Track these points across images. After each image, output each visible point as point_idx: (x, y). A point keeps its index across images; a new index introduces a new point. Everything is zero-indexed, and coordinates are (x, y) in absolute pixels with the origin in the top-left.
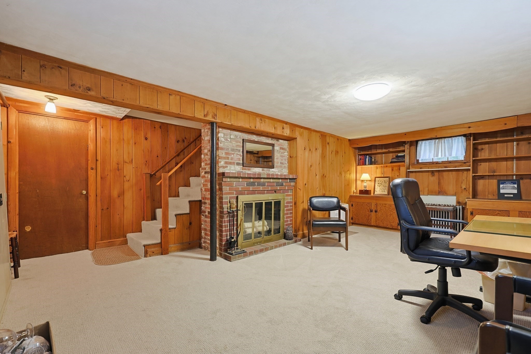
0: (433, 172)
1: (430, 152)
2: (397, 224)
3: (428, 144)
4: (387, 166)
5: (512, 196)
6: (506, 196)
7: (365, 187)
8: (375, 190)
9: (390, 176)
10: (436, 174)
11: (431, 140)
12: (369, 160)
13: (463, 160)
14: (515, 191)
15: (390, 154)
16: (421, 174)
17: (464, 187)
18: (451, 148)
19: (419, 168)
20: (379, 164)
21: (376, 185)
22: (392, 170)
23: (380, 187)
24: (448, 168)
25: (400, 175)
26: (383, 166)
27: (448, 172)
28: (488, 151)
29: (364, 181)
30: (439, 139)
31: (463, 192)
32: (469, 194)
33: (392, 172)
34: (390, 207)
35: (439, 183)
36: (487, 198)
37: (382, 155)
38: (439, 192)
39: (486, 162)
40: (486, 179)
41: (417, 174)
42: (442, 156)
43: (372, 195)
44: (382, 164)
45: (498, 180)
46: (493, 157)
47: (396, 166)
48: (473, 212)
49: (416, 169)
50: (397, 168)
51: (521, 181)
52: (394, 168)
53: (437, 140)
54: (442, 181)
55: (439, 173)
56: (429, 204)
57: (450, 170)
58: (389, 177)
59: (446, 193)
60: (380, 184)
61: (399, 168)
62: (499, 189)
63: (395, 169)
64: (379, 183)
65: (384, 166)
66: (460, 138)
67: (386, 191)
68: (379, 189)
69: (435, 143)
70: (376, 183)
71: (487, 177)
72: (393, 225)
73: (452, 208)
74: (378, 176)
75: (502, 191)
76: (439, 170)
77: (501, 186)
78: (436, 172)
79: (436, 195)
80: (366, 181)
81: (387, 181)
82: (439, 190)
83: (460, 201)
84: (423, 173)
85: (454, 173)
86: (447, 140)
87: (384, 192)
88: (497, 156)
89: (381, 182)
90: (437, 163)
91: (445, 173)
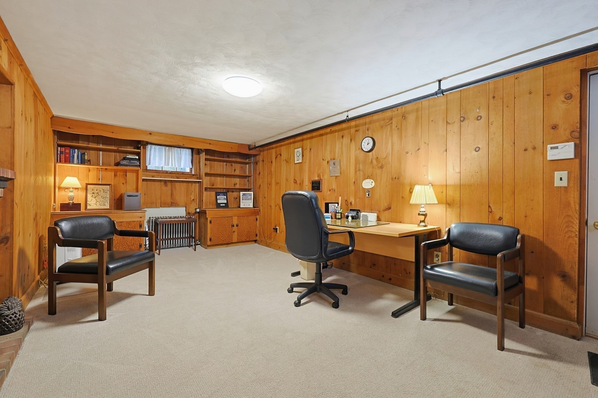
0: (165, 182)
1: (160, 159)
2: (139, 247)
3: (157, 150)
4: (106, 169)
5: (224, 205)
6: (221, 205)
7: (71, 198)
8: (88, 202)
9: (113, 183)
10: (169, 184)
11: (160, 146)
12: (78, 156)
13: (189, 172)
14: (225, 202)
15: (111, 153)
16: (153, 183)
17: (192, 198)
18: (180, 159)
19: (151, 176)
20: (93, 165)
21: (89, 196)
22: (115, 175)
23: (95, 199)
24: (179, 179)
25: (126, 182)
26: (100, 168)
27: (180, 183)
28: (209, 166)
29: (70, 188)
30: (168, 147)
31: (192, 203)
32: (197, 204)
33: (116, 178)
34: (128, 225)
35: (172, 195)
36: (209, 207)
37: (98, 152)
38: (171, 204)
39: (208, 176)
40: (208, 191)
41: (149, 183)
42: (172, 165)
43: (83, 209)
44: (98, 164)
45: (216, 192)
46: (212, 172)
47: (121, 171)
48: (211, 220)
49: (147, 177)
50: (122, 174)
51: (228, 193)
52: (118, 173)
53: (167, 148)
54: (174, 192)
55: (172, 183)
56: (163, 217)
57: (181, 181)
58: (111, 184)
59: (178, 205)
60: (96, 195)
61: (125, 174)
62: (217, 200)
63: (120, 174)
64: (93, 193)
65: (102, 168)
66: (187, 150)
67: (106, 204)
68: (94, 201)
69: (165, 151)
70: (89, 192)
71: (209, 189)
72: (133, 248)
73: (185, 219)
74: (90, 182)
75: (219, 202)
76: (171, 180)
77: (218, 197)
78: (169, 182)
79: (169, 207)
80: (73, 188)
81: (108, 190)
82: (172, 201)
83: (190, 212)
84: (155, 182)
85: (184, 184)
86: (176, 150)
87: (104, 205)
88: (215, 172)
89: (97, 192)
90: (167, 172)
91: (177, 184)
